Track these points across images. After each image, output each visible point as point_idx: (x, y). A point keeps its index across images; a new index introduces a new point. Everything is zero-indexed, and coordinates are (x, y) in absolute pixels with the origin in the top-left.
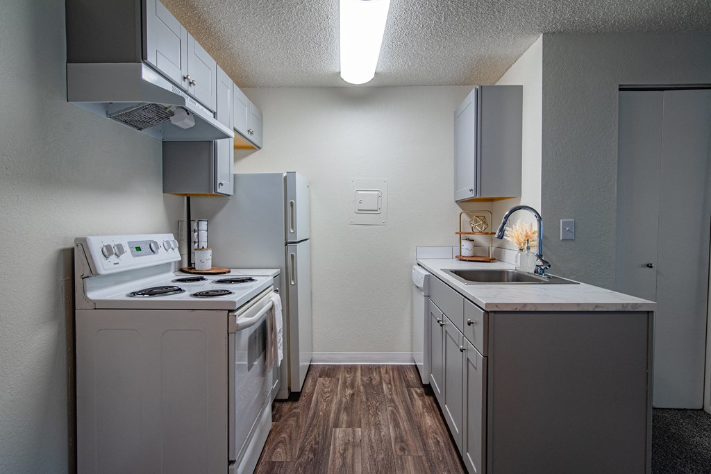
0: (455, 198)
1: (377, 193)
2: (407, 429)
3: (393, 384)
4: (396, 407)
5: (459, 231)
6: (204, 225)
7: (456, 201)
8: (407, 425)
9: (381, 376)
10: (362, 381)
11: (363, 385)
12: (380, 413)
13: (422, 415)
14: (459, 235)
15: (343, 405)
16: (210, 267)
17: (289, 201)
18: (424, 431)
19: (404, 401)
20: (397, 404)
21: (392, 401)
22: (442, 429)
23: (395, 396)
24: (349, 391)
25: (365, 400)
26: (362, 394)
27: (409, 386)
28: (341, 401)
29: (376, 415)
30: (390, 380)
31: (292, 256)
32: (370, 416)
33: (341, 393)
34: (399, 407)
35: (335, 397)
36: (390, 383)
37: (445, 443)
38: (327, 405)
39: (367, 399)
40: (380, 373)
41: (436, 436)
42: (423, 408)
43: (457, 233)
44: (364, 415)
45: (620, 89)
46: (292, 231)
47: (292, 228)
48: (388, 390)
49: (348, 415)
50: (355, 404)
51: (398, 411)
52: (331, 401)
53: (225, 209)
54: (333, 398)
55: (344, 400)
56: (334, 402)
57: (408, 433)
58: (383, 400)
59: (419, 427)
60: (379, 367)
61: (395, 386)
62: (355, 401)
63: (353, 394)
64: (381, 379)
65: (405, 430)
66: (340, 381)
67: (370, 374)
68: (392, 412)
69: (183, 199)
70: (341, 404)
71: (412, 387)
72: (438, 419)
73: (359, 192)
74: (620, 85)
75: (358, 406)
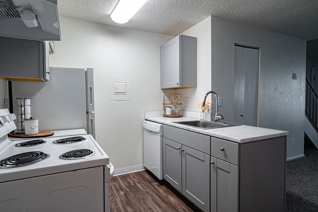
0: (161, 87)
1: (125, 83)
2: (166, 207)
3: (141, 183)
4: (152, 196)
5: (163, 103)
6: (28, 102)
7: (162, 89)
8: (164, 204)
9: (132, 180)
10: (125, 185)
11: (127, 187)
12: (146, 201)
13: (167, 197)
14: (163, 105)
15: (124, 202)
16: (37, 132)
17: (89, 87)
18: (174, 205)
19: (153, 191)
20: (151, 194)
21: (148, 193)
22: (181, 202)
23: (147, 190)
24: (122, 193)
25: (133, 196)
26: (129, 192)
27: (150, 183)
28: (121, 200)
29: (145, 203)
30: (139, 181)
31: (92, 120)
32: (143, 204)
33: (119, 195)
34: (154, 195)
35: (116, 198)
36: (140, 183)
37: (187, 209)
38: (115, 205)
39: (135, 195)
40: (131, 178)
41: (181, 207)
42: (165, 193)
43: (163, 104)
44: (139, 205)
45: (235, 45)
46: (91, 105)
47: (91, 102)
48: (141, 187)
49: (131, 208)
50: (130, 200)
51: (154, 198)
52: (116, 201)
53: (42, 90)
54: (115, 199)
55: (123, 199)
56: (119, 202)
57: (168, 209)
58: (143, 193)
59: (171, 204)
60: (128, 175)
61: (143, 184)
62: (129, 198)
63: (125, 194)
64: (134, 181)
65: (166, 208)
66: (113, 188)
67: (126, 180)
68: (152, 199)
69: (6, 82)
70: (123, 202)
71: (151, 182)
72: (175, 197)
73: (115, 83)
74: (235, 43)
75: (133, 201)
